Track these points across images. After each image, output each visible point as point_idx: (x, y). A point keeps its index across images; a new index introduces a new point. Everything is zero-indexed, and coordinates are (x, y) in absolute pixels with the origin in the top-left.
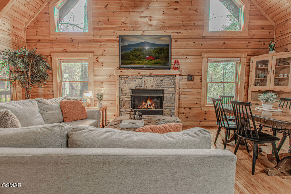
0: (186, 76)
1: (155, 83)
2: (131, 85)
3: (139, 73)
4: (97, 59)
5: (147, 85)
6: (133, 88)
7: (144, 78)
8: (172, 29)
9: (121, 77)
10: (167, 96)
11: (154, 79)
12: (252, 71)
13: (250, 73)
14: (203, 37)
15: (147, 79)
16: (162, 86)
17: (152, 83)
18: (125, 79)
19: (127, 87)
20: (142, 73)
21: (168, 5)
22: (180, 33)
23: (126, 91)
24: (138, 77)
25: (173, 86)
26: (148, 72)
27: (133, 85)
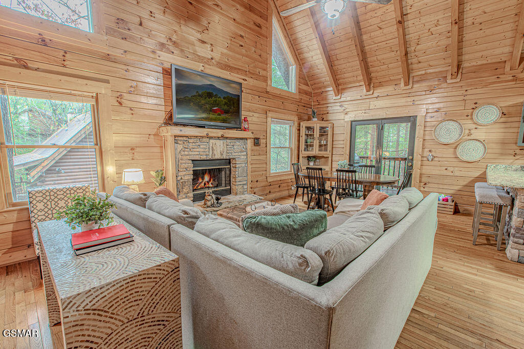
0: (253, 140)
1: (225, 149)
2: (193, 153)
3: (207, 134)
4: (119, 99)
5: (215, 152)
6: (197, 158)
7: (211, 141)
8: (238, 73)
9: (177, 139)
10: (239, 167)
11: (223, 143)
12: (302, 136)
13: (301, 138)
14: (267, 92)
15: (215, 144)
16: (234, 154)
17: (222, 150)
18: (184, 143)
19: (188, 157)
20: (211, 135)
21: (233, 36)
22: (246, 80)
23: (187, 164)
24: (204, 140)
25: (245, 153)
26: (219, 133)
27: (197, 153)
